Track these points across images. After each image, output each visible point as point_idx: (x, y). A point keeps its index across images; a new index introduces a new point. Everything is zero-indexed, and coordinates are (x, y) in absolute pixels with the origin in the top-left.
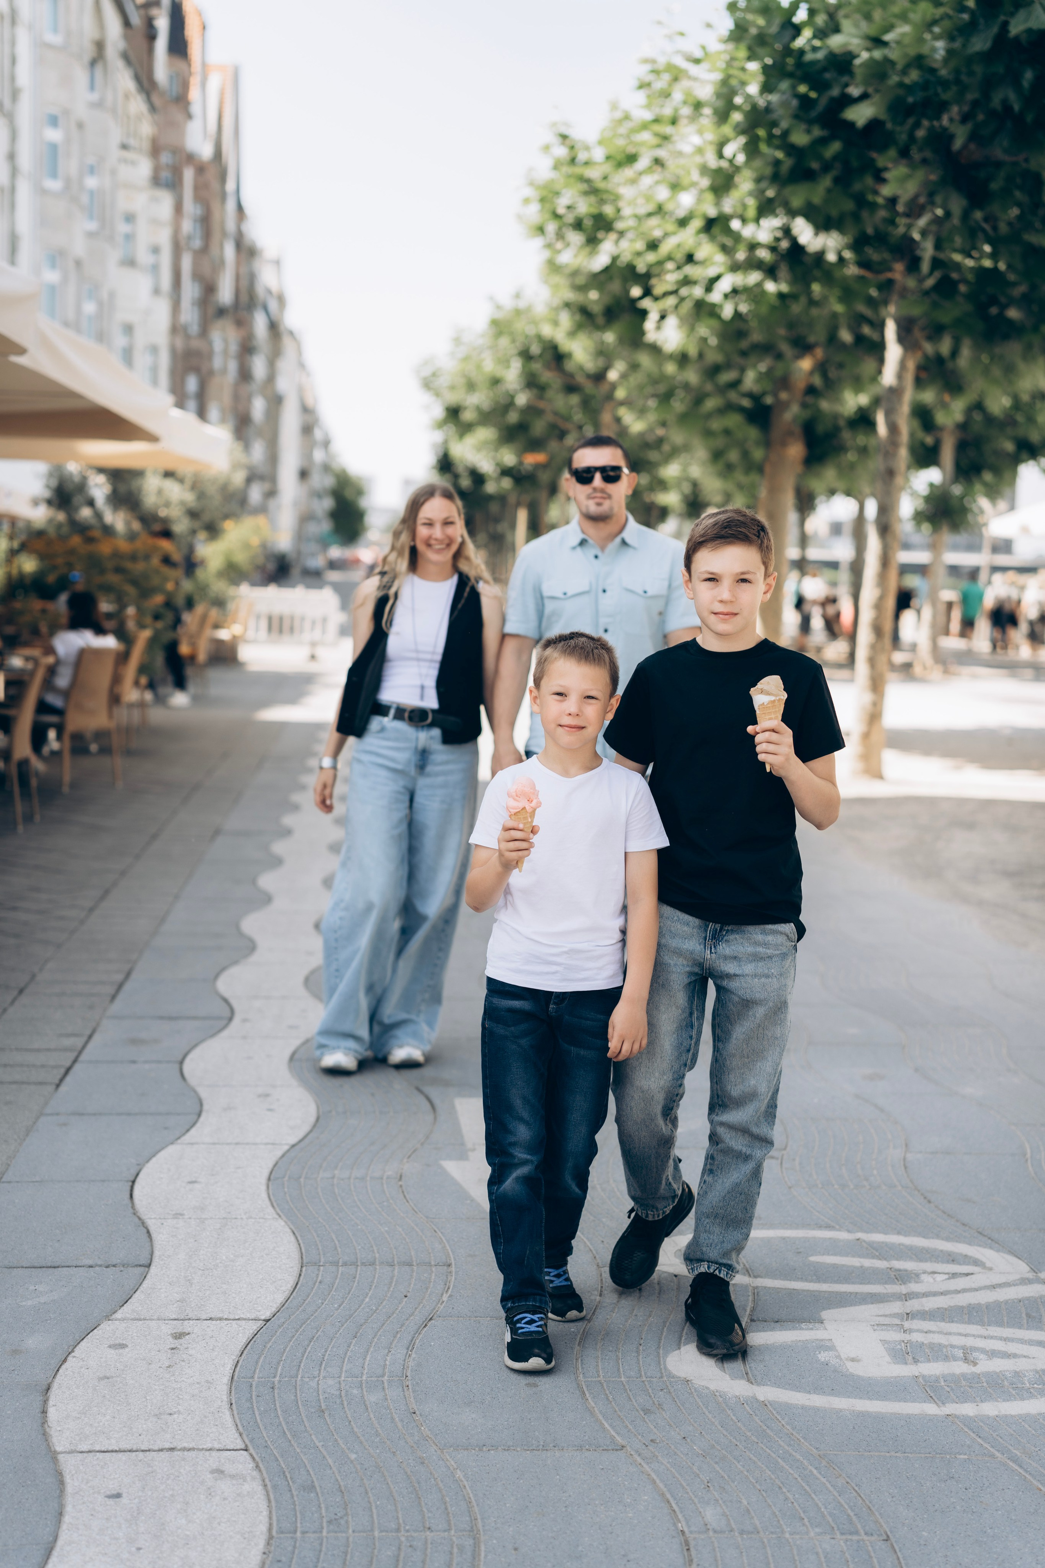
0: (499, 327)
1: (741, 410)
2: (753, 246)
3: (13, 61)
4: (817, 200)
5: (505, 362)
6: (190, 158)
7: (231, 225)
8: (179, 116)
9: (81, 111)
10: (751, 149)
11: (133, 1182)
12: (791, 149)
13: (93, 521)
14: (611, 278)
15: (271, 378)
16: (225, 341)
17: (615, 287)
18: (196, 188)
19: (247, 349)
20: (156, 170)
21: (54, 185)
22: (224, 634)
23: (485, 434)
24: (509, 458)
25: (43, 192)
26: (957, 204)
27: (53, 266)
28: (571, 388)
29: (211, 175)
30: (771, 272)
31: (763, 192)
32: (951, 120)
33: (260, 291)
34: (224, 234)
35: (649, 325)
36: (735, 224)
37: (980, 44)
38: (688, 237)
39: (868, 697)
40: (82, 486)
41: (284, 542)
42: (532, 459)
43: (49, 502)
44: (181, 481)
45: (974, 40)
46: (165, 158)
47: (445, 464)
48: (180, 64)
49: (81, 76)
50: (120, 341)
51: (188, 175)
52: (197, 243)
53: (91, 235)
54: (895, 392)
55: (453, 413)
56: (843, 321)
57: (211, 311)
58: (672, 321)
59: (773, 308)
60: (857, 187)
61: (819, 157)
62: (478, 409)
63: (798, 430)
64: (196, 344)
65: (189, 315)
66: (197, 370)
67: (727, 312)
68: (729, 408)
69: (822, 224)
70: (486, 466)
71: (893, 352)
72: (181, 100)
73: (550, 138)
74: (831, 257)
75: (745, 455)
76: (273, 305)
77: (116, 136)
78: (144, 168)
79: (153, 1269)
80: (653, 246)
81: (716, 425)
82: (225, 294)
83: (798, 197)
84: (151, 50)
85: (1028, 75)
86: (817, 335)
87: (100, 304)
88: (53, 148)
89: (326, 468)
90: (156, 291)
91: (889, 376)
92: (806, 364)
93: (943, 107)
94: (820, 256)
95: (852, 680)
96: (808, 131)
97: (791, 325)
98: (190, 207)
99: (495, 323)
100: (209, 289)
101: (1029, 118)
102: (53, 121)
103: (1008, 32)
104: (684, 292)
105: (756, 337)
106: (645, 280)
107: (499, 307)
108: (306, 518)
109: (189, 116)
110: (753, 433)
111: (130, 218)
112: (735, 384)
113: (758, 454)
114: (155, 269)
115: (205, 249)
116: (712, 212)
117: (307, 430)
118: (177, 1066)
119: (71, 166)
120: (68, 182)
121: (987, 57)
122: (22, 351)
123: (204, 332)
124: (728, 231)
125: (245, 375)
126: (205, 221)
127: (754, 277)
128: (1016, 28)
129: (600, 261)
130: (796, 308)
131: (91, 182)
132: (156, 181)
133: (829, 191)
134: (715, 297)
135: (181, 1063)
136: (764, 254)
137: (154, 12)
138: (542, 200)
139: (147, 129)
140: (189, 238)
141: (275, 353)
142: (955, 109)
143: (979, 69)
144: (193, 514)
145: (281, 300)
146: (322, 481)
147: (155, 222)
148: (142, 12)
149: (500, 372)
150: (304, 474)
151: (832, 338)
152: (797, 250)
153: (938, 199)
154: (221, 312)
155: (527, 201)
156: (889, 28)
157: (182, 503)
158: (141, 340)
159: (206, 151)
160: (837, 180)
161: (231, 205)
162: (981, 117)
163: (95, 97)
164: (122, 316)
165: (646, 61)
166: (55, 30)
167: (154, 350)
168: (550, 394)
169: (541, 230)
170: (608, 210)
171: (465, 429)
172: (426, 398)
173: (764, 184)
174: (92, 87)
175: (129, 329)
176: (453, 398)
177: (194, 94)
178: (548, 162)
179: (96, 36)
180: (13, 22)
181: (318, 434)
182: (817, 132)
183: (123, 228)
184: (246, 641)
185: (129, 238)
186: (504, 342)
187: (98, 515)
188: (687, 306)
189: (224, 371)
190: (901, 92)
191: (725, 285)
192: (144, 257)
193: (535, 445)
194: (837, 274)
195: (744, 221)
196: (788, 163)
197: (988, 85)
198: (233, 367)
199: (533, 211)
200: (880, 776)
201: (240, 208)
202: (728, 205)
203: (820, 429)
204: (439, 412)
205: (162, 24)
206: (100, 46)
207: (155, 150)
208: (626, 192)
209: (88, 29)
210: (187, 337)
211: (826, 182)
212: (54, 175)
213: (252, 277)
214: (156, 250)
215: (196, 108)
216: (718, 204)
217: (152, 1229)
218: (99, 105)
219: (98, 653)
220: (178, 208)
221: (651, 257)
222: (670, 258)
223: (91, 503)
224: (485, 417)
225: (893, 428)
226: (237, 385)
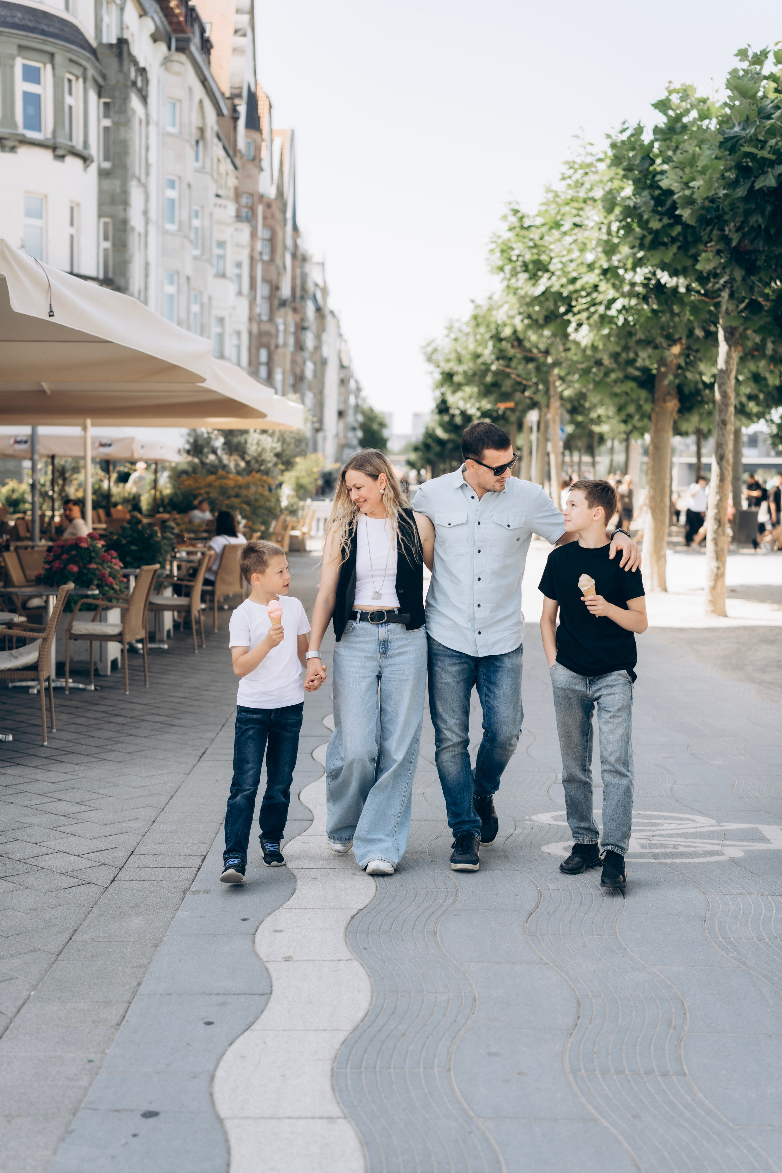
0: (477, 320)
1: (634, 379)
2: (633, 284)
3: (147, 149)
4: (667, 260)
5: (482, 343)
6: (262, 197)
7: (289, 243)
8: (254, 171)
9: (190, 176)
10: (628, 228)
11: (299, 795)
12: (650, 231)
13: (217, 462)
14: (547, 299)
15: (318, 348)
16: (285, 324)
17: (550, 305)
18: (265, 218)
19: (301, 328)
20: (238, 211)
21: (172, 227)
22: (296, 533)
23: (470, 390)
24: (486, 405)
25: (166, 232)
26: (739, 274)
27: (171, 283)
28: (529, 359)
29: (276, 209)
30: (645, 299)
31: (635, 254)
32: (730, 230)
33: (310, 286)
34: (285, 247)
35: (570, 329)
36: (621, 272)
37: (741, 192)
38: (592, 278)
39: (714, 564)
40: (208, 440)
41: (330, 465)
42: (502, 407)
43: (188, 452)
44: (272, 435)
45: (737, 190)
46: (244, 200)
47: (443, 408)
48: (255, 135)
49: (190, 153)
50: (216, 329)
51: (260, 209)
52: (266, 257)
53: (196, 258)
54: (724, 373)
55: (449, 376)
56: (696, 324)
57: (276, 303)
58: (585, 328)
59: (648, 319)
60: (693, 251)
61: (669, 235)
62: (465, 373)
63: (674, 392)
64: (266, 327)
65: (262, 308)
66: (267, 346)
67: (620, 321)
68: (628, 377)
69: (674, 273)
70: (472, 411)
71: (723, 347)
72: (256, 159)
73: (506, 211)
74: (682, 290)
75: (639, 408)
76: (319, 296)
77: (213, 189)
78: (231, 209)
79: (314, 821)
80: (574, 281)
81: (617, 389)
82: (286, 291)
83: (657, 257)
84: (235, 128)
85: (769, 208)
86: (681, 333)
87: (202, 305)
88: (172, 202)
89: (357, 408)
90: (240, 293)
91: (721, 364)
92: (676, 349)
93: (726, 223)
94: (675, 289)
95: (704, 554)
96: (660, 220)
97: (662, 328)
98: (262, 233)
99: (475, 317)
100: (275, 288)
101: (772, 231)
102: (172, 185)
103: (754, 187)
104: (592, 309)
105: (640, 335)
106: (568, 301)
107: (478, 307)
108: (343, 446)
109: (262, 170)
110: (643, 394)
111: (221, 244)
112: (631, 362)
113: (647, 407)
114: (239, 276)
115: (272, 260)
116: (606, 266)
117: (343, 382)
118: (310, 755)
119: (183, 214)
120: (181, 224)
121: (746, 199)
122: (203, 380)
123: (271, 319)
124: (617, 276)
125: (300, 346)
126: (272, 241)
127: (634, 302)
128: (757, 186)
129: (538, 290)
130: (664, 318)
131: (196, 223)
132: (238, 217)
133: (675, 254)
134: (613, 312)
135: (312, 753)
136: (639, 289)
137: (237, 101)
138: (503, 251)
139: (232, 182)
140: (261, 254)
141: (322, 328)
142: (732, 224)
143: (741, 206)
144: (278, 455)
145: (325, 291)
146: (354, 418)
147: (238, 245)
148: (229, 102)
149: (479, 350)
150: (341, 414)
151: (691, 333)
152: (660, 287)
153: (728, 271)
154: (283, 303)
155: (492, 251)
156: (693, 179)
157: (273, 449)
158: (229, 328)
159: (271, 192)
160: (679, 248)
161: (289, 227)
162: (746, 229)
163: (198, 165)
164: (216, 312)
165: (567, 163)
166: (174, 125)
167: (239, 333)
168: (514, 364)
169: (501, 269)
170: (544, 258)
171: (458, 387)
172: (431, 367)
173: (635, 250)
174: (197, 159)
175: (221, 321)
176: (446, 367)
177: (264, 154)
178: (505, 226)
179: (200, 125)
180: (148, 123)
181: (352, 385)
182: (666, 221)
183: (217, 251)
184: (311, 537)
185: (222, 257)
186: (482, 330)
187: (220, 460)
188: (596, 317)
189: (285, 345)
190: (703, 212)
191: (618, 305)
192: (231, 270)
193: (505, 397)
194: (686, 300)
195: (626, 270)
196: (649, 238)
197: (748, 213)
198: (291, 341)
199: (497, 259)
200: (725, 615)
201: (295, 228)
202: (615, 260)
203: (686, 390)
204: (438, 377)
205: (242, 109)
206: (202, 130)
207: (238, 195)
208: (555, 248)
209: (196, 121)
210: (260, 321)
211: (674, 249)
212: (172, 222)
213: (304, 277)
214: (239, 265)
215: (265, 164)
216: (609, 260)
217: (311, 809)
218: (200, 171)
219: (234, 547)
220: (253, 235)
221: (571, 288)
222: (583, 289)
223: (214, 452)
224: (471, 378)
225: (725, 395)
226: (293, 354)
